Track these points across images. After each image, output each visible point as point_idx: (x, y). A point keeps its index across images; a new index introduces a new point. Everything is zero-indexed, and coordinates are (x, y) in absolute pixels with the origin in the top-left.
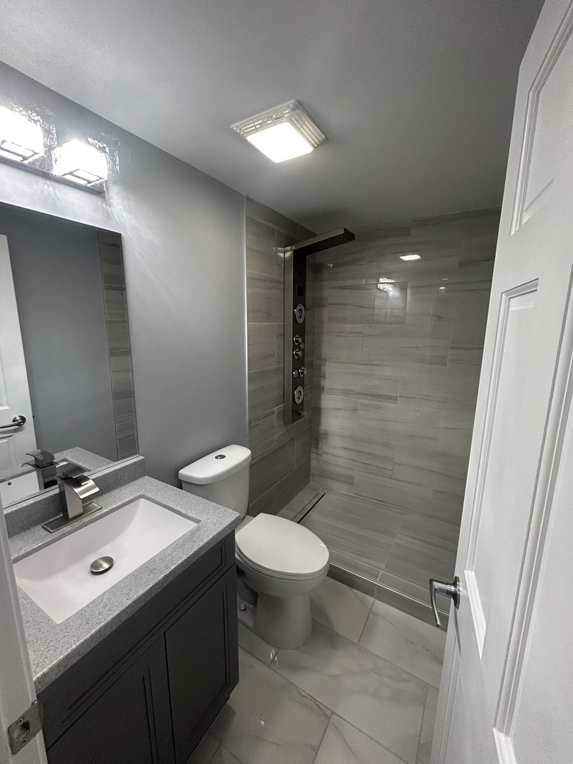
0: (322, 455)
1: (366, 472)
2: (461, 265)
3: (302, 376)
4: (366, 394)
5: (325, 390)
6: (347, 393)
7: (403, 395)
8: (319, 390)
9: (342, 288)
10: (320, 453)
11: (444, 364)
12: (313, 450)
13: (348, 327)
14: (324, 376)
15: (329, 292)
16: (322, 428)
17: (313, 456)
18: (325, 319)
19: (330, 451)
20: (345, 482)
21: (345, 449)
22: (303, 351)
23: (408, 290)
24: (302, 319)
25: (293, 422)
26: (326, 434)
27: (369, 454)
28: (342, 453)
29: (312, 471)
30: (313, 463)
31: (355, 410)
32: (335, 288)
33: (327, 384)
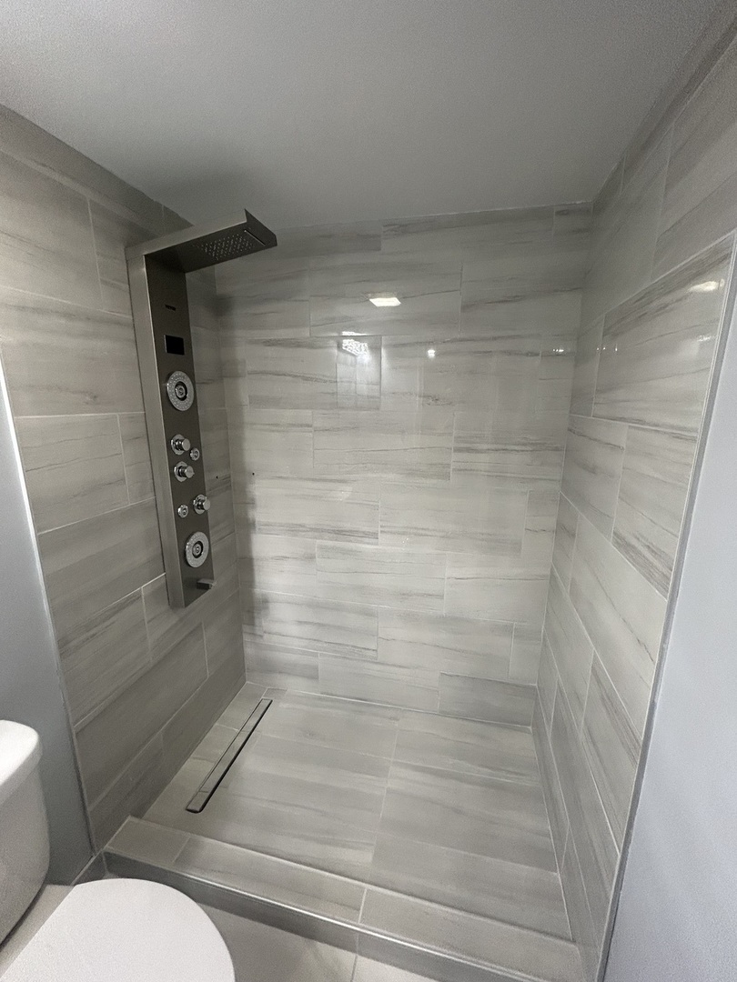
0: (261, 636)
1: (336, 657)
2: (465, 307)
3: (199, 512)
4: (328, 531)
5: (257, 526)
6: (294, 529)
7: (386, 529)
8: (243, 528)
9: (269, 343)
10: (259, 633)
11: (447, 476)
12: (246, 628)
13: (288, 415)
14: (252, 503)
15: (248, 350)
16: (258, 591)
17: (246, 638)
18: (245, 399)
19: (276, 627)
20: (303, 676)
21: (300, 623)
22: (198, 466)
23: (383, 352)
24: (189, 401)
25: (186, 605)
26: (266, 601)
27: (339, 628)
28: (294, 630)
29: (247, 663)
30: (249, 651)
31: (311, 558)
32: (256, 342)
33: (259, 515)
